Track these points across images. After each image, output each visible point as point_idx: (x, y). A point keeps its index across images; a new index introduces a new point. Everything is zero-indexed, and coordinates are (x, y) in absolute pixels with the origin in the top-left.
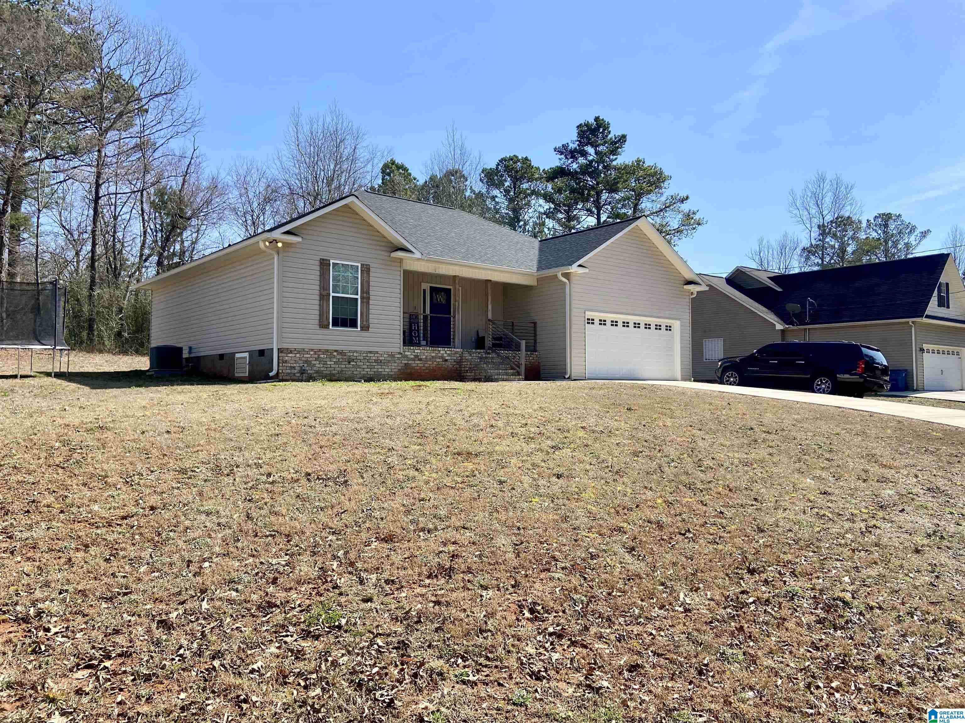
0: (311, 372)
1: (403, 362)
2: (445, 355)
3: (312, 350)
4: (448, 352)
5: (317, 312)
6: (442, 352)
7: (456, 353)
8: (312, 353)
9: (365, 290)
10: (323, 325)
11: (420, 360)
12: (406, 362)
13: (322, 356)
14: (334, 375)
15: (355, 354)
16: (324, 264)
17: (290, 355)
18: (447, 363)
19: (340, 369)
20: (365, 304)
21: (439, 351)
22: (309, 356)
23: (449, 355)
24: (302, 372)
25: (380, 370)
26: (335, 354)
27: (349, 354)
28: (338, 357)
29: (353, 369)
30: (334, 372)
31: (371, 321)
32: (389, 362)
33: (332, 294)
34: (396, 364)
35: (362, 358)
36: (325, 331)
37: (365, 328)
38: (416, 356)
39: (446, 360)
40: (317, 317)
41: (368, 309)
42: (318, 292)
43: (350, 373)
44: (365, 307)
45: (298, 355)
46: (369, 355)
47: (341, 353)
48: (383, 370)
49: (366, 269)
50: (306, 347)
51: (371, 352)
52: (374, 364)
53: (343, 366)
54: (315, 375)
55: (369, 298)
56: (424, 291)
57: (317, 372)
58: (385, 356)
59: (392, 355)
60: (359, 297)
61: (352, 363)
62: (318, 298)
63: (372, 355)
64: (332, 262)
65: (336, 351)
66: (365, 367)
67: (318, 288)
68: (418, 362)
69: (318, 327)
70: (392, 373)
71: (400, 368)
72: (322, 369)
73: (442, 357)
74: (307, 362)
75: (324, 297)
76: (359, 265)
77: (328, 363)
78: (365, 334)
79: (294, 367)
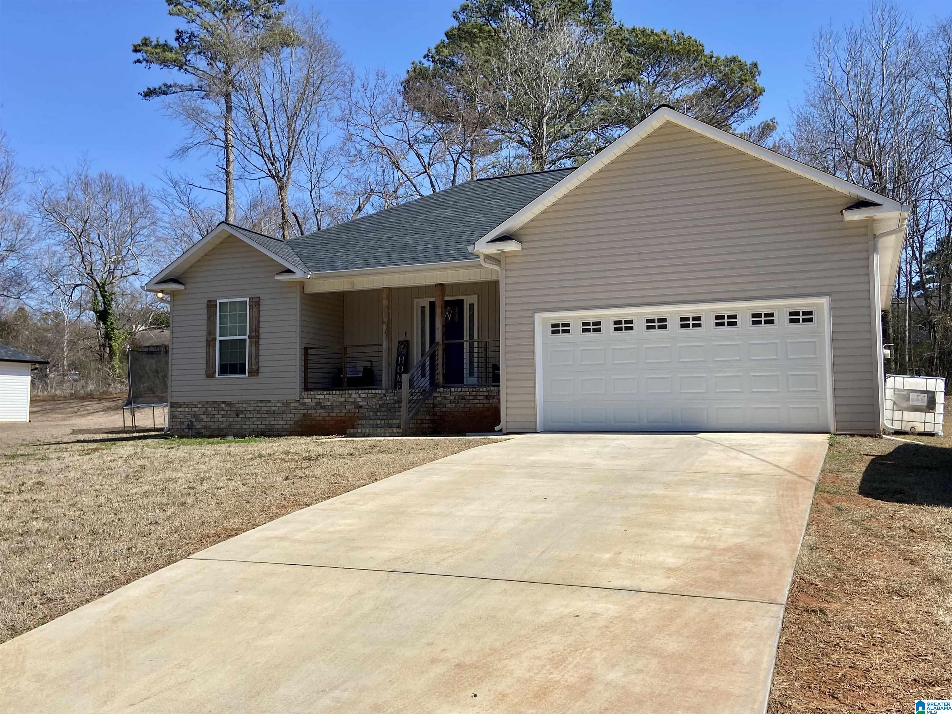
0: (199, 427)
1: (302, 411)
2: (359, 400)
3: (200, 403)
4: (363, 396)
5: (204, 361)
6: (354, 396)
7: (375, 395)
8: (200, 406)
9: (254, 327)
10: (210, 375)
11: (323, 408)
12: (305, 411)
13: (210, 409)
14: (221, 430)
15: (244, 405)
16: (211, 305)
17: (179, 409)
18: (361, 411)
19: (227, 423)
20: (254, 345)
21: (351, 394)
22: (197, 409)
23: (364, 399)
24: (190, 426)
25: (272, 423)
26: (223, 405)
27: (238, 405)
28: (226, 409)
29: (242, 423)
30: (222, 427)
31: (261, 364)
32: (284, 412)
33: (218, 338)
34: (291, 415)
35: (252, 409)
36: (210, 381)
37: (255, 372)
38: (318, 404)
39: (361, 407)
40: (204, 366)
41: (258, 350)
42: (204, 338)
43: (238, 427)
44: (254, 349)
45: (187, 409)
46: (260, 405)
47: (229, 404)
48: (276, 423)
49: (256, 303)
50: (195, 400)
51: (261, 402)
52: (266, 416)
53: (231, 420)
54: (203, 430)
55: (258, 337)
56: (423, 308)
57: (205, 427)
58: (279, 405)
59: (287, 404)
60: (246, 337)
61: (241, 416)
62: (205, 344)
63: (264, 405)
64: (218, 302)
65: (224, 402)
66: (255, 419)
67: (205, 333)
68: (321, 411)
69: (204, 377)
70: (286, 426)
71: (296, 419)
72: (210, 423)
73: (354, 403)
74: (194, 416)
75: (210, 342)
76: (248, 299)
77: (216, 416)
78: (253, 380)
79: (183, 422)
